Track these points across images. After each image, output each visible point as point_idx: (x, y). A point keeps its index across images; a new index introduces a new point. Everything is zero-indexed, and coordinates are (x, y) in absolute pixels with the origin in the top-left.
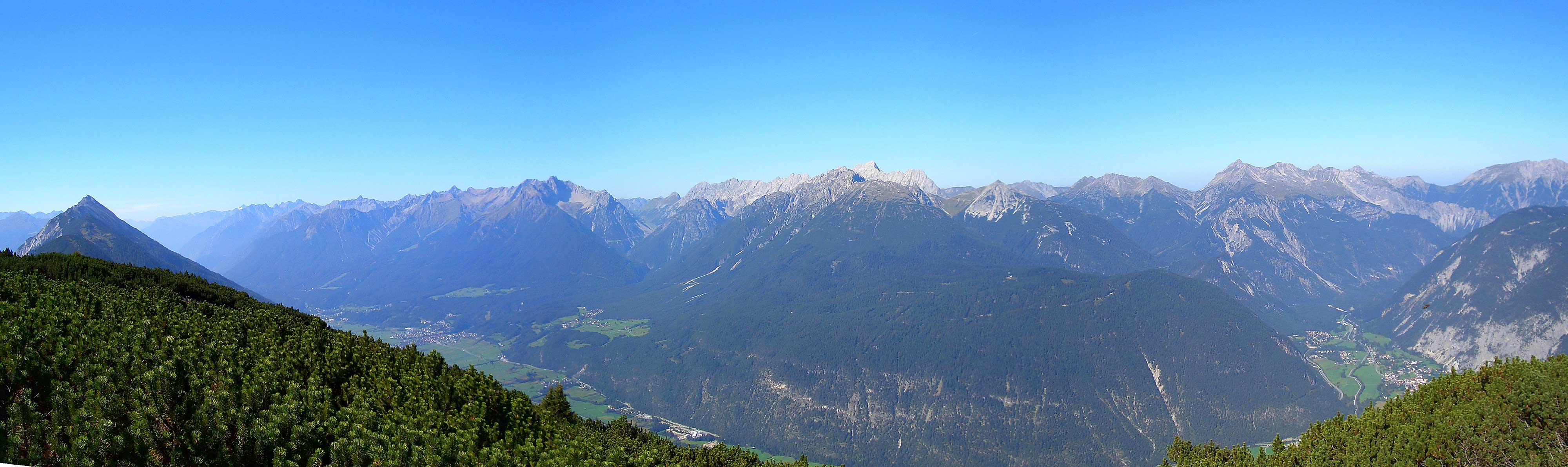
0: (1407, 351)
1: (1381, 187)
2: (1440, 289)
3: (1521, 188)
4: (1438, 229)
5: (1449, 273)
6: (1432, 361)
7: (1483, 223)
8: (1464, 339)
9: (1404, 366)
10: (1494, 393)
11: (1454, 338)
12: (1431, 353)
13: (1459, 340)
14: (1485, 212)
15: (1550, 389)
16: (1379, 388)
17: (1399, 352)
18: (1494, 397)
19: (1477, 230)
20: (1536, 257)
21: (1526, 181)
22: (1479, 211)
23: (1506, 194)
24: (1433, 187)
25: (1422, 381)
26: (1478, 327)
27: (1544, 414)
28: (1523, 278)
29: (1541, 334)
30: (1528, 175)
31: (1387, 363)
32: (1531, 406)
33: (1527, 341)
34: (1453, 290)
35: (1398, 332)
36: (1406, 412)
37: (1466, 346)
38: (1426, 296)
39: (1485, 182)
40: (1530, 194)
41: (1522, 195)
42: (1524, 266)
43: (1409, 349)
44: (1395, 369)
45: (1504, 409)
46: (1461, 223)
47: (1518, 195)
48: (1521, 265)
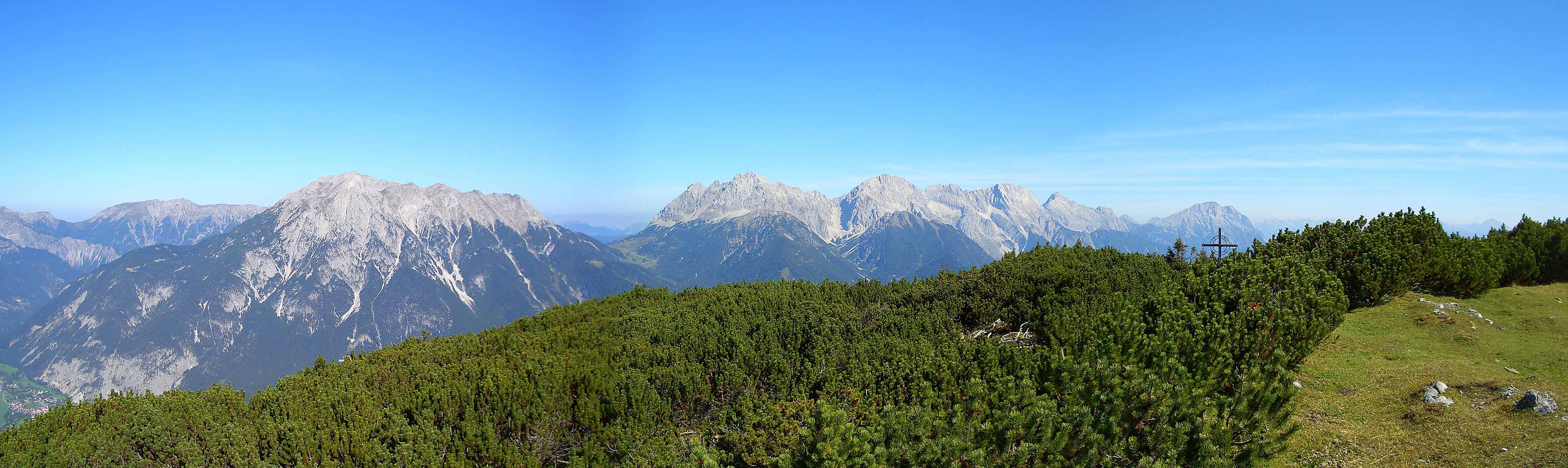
0: (34, 381)
1: (13, 221)
2: (66, 322)
3: (148, 227)
4: (66, 264)
5: (75, 307)
6: (58, 391)
7: (110, 260)
8: (89, 371)
9: (30, 395)
10: (107, 425)
11: (79, 370)
12: (57, 384)
13: (84, 372)
14: (112, 249)
15: (162, 424)
16: (6, 417)
17: (25, 382)
18: (107, 429)
19: (104, 266)
20: (160, 293)
21: (153, 220)
22: (106, 248)
23: (133, 232)
24: (62, 223)
25: (45, 410)
26: (102, 360)
27: (156, 447)
28: (147, 314)
29: (164, 368)
30: (156, 214)
31: (14, 392)
32: (143, 439)
33: (151, 375)
34: (79, 323)
35: (26, 361)
36: (21, 441)
37: (91, 378)
38: (52, 328)
39: (112, 220)
40: (157, 232)
41: (149, 232)
42: (148, 302)
43: (36, 378)
44: (22, 398)
45: (117, 441)
46: (88, 259)
47: (145, 234)
48: (145, 301)
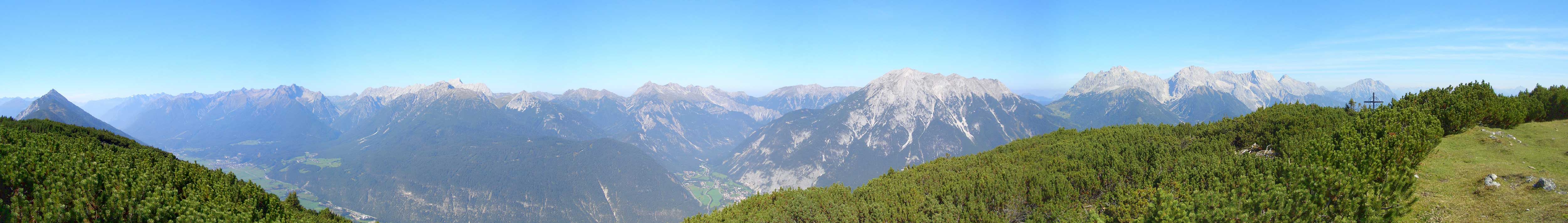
0: (736, 182)
1: (724, 97)
2: (754, 151)
3: (798, 99)
4: (754, 120)
5: (758, 143)
6: (748, 188)
7: (777, 117)
8: (765, 177)
9: (734, 190)
10: (779, 206)
11: (760, 177)
12: (748, 184)
13: (763, 178)
14: (778, 112)
15: (807, 205)
16: (720, 201)
17: (731, 183)
18: (779, 207)
19: (774, 121)
20: (804, 135)
21: (800, 96)
22: (775, 111)
23: (789, 102)
24: (751, 98)
25: (743, 198)
26: (773, 171)
27: (804, 217)
28: (797, 146)
29: (807, 175)
30: (801, 93)
31: (725, 188)
32: (797, 213)
33: (800, 179)
34: (761, 152)
35: (731, 172)
36: (734, 213)
37: (766, 181)
38: (746, 154)
39: (778, 96)
40: (802, 102)
41: (798, 103)
42: (798, 140)
43: (737, 181)
44: (729, 192)
45: (783, 214)
46: (765, 117)
47: (796, 103)
48: (796, 139)
